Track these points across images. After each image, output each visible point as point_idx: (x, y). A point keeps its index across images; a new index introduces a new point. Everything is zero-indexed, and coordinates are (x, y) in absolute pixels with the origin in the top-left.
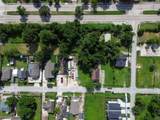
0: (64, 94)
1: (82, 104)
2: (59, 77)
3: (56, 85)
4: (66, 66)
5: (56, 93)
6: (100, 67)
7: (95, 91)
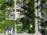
0: (14, 14)
1: (11, 19)
2: (19, 12)
3: (17, 11)
5: (14, 12)
6: (22, 24)
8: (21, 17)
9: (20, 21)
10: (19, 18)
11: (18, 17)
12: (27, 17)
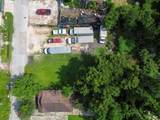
4: (80, 22)
6: (76, 112)
7: (13, 99)
8: (63, 48)
9: (54, 87)
10: (48, 56)
11: (37, 48)
12: (123, 46)
